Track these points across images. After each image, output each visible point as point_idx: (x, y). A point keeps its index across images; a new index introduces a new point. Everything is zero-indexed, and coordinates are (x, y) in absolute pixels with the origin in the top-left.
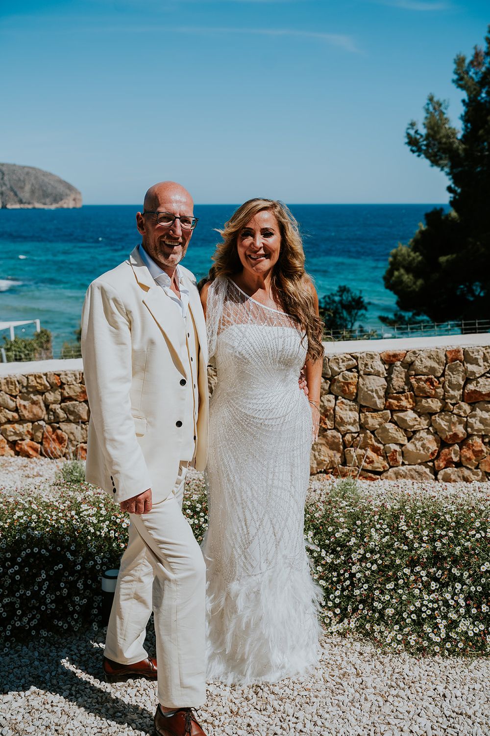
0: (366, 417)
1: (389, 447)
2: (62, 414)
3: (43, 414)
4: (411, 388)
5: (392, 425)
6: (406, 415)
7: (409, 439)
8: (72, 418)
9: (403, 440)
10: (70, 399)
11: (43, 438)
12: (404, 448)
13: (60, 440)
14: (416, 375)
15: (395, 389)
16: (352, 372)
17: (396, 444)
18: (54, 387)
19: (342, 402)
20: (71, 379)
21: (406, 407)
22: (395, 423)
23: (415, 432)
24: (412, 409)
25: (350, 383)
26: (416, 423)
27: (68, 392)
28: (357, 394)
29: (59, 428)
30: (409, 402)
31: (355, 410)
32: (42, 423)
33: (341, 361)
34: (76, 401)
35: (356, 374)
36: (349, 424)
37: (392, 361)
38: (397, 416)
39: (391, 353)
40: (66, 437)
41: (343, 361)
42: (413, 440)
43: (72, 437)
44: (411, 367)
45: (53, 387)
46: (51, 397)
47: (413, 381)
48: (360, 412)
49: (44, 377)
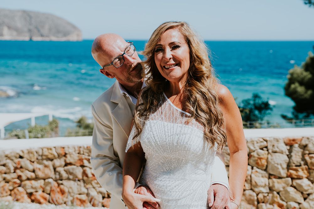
0: (273, 182)
1: (290, 205)
2: (65, 175)
3: (52, 174)
4: (306, 163)
5: (292, 189)
6: (303, 182)
7: (305, 199)
8: (71, 177)
9: (301, 200)
10: (70, 164)
11: (51, 191)
12: (301, 206)
13: (62, 192)
14: (309, 154)
15: (294, 163)
16: (263, 150)
17: (296, 202)
18: (60, 156)
19: (257, 172)
20: (71, 150)
21: (302, 177)
22: (295, 187)
23: (309, 195)
24: (307, 178)
25: (262, 158)
26: (309, 188)
27: (69, 159)
28: (267, 166)
29: (62, 184)
30: (304, 173)
31: (266, 177)
32: (50, 180)
33: (255, 143)
34: (74, 165)
35: (267, 152)
36: (262, 186)
37: (292, 144)
38: (297, 183)
39: (291, 138)
40: (66, 190)
41: (257, 143)
42: (307, 200)
43: (70, 190)
44: (306, 148)
45: (59, 156)
46: (58, 162)
47: (307, 158)
48: (269, 178)
49: (54, 149)
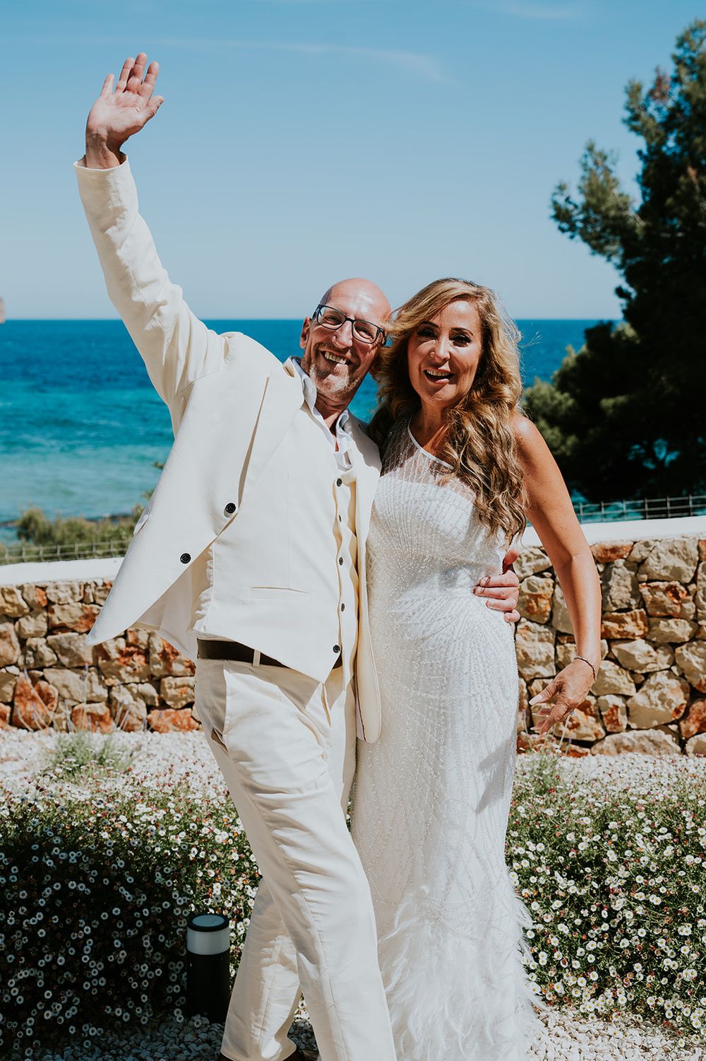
0: (567, 651)
1: (606, 702)
2: (48, 655)
3: (16, 655)
4: (642, 604)
5: (611, 664)
6: (633, 648)
7: (639, 687)
8: (65, 660)
9: (629, 689)
10: (63, 628)
11: (14, 695)
12: (629, 702)
13: (46, 698)
14: (649, 581)
15: (615, 605)
16: (543, 577)
17: (618, 695)
18: (36, 609)
19: (527, 628)
20: (64, 595)
21: (634, 635)
22: (616, 661)
23: (647, 676)
24: (643, 637)
25: (540, 596)
26: (650, 660)
27: (59, 616)
28: (551, 613)
29: (43, 678)
30: (638, 626)
31: (549, 641)
32: (13, 670)
33: (524, 559)
34: (73, 631)
35: (551, 581)
36: (539, 664)
37: (610, 558)
38: (619, 650)
39: (608, 546)
40: (54, 692)
41: (529, 560)
42: (644, 688)
43: (65, 693)
44: (642, 568)
45: (33, 609)
46: (29, 625)
47: (644, 590)
48: (557, 643)
49: (18, 592)
